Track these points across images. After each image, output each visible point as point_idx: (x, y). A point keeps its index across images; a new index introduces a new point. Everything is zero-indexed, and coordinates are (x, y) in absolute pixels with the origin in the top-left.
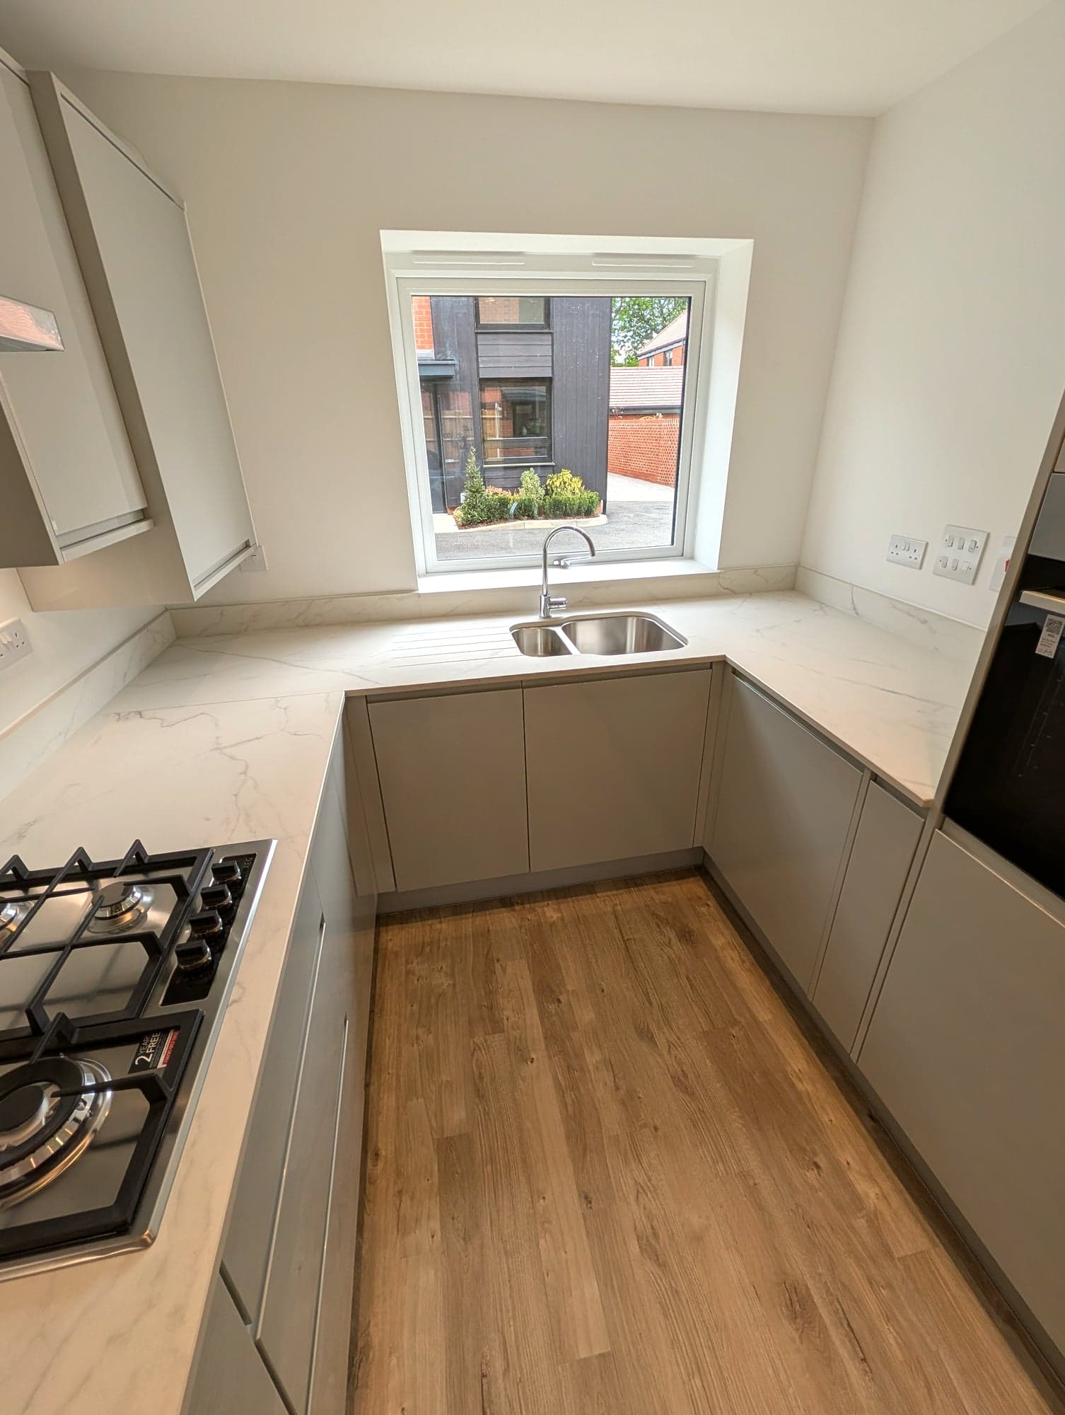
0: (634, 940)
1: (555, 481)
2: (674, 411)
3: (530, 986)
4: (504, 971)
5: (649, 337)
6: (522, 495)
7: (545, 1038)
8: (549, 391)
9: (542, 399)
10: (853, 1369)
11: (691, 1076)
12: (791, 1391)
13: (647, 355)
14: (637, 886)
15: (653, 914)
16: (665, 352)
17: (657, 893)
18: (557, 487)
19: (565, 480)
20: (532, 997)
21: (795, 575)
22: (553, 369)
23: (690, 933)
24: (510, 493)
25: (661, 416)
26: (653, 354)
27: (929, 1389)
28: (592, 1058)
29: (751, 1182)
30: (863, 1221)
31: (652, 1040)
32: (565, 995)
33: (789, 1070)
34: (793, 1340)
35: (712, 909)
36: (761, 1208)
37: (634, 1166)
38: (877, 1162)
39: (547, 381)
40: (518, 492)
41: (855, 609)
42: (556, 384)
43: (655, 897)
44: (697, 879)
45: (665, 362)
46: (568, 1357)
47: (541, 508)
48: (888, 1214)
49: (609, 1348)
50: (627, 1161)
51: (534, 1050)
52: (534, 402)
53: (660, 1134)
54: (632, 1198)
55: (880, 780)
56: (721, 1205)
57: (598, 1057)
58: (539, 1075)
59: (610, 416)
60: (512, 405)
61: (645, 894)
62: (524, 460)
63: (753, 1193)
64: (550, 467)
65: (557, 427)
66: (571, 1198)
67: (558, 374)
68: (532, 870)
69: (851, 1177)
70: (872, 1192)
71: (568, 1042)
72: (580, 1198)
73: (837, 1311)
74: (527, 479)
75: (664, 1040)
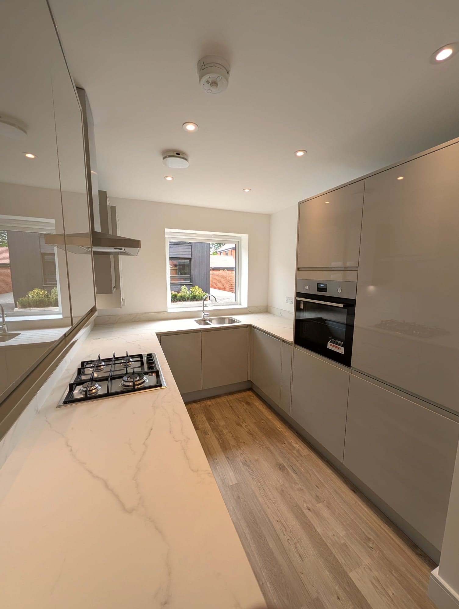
0: (234, 406)
1: (193, 289)
2: (233, 269)
3: (205, 419)
4: (197, 417)
5: (220, 246)
6: (181, 294)
7: (212, 429)
8: (190, 261)
9: (187, 264)
10: (294, 475)
11: (252, 431)
12: (280, 481)
13: (220, 252)
14: (233, 394)
15: (238, 400)
16: (226, 251)
17: (239, 395)
18: (194, 291)
19: (196, 289)
20: (207, 422)
21: (267, 308)
22: (191, 256)
23: (249, 403)
24: (177, 293)
25: (227, 270)
26: (222, 251)
27: (310, 475)
28: (225, 431)
30: (296, 451)
31: (241, 426)
32: (216, 420)
33: (277, 427)
34: (280, 473)
35: (255, 397)
36: (272, 452)
38: (298, 441)
39: (190, 259)
40: (180, 292)
41: (281, 315)
42: (193, 260)
44: (250, 391)
45: (227, 254)
46: (227, 486)
47: (188, 298)
48: (301, 449)
49: (237, 482)
50: (237, 449)
51: (209, 432)
52: (185, 265)
53: (245, 443)
54: (240, 456)
55: (284, 341)
56: (262, 454)
57: (227, 431)
58: (211, 437)
59: (210, 270)
60: (176, 266)
61: (235, 396)
62: (181, 283)
63: (269, 450)
64: (191, 285)
65: (193, 272)
66: (224, 458)
67: (193, 257)
68: (203, 389)
69: (292, 444)
70: (297, 446)
71: (218, 429)
72: (226, 458)
73: (290, 467)
74: (183, 288)
75: (243, 426)
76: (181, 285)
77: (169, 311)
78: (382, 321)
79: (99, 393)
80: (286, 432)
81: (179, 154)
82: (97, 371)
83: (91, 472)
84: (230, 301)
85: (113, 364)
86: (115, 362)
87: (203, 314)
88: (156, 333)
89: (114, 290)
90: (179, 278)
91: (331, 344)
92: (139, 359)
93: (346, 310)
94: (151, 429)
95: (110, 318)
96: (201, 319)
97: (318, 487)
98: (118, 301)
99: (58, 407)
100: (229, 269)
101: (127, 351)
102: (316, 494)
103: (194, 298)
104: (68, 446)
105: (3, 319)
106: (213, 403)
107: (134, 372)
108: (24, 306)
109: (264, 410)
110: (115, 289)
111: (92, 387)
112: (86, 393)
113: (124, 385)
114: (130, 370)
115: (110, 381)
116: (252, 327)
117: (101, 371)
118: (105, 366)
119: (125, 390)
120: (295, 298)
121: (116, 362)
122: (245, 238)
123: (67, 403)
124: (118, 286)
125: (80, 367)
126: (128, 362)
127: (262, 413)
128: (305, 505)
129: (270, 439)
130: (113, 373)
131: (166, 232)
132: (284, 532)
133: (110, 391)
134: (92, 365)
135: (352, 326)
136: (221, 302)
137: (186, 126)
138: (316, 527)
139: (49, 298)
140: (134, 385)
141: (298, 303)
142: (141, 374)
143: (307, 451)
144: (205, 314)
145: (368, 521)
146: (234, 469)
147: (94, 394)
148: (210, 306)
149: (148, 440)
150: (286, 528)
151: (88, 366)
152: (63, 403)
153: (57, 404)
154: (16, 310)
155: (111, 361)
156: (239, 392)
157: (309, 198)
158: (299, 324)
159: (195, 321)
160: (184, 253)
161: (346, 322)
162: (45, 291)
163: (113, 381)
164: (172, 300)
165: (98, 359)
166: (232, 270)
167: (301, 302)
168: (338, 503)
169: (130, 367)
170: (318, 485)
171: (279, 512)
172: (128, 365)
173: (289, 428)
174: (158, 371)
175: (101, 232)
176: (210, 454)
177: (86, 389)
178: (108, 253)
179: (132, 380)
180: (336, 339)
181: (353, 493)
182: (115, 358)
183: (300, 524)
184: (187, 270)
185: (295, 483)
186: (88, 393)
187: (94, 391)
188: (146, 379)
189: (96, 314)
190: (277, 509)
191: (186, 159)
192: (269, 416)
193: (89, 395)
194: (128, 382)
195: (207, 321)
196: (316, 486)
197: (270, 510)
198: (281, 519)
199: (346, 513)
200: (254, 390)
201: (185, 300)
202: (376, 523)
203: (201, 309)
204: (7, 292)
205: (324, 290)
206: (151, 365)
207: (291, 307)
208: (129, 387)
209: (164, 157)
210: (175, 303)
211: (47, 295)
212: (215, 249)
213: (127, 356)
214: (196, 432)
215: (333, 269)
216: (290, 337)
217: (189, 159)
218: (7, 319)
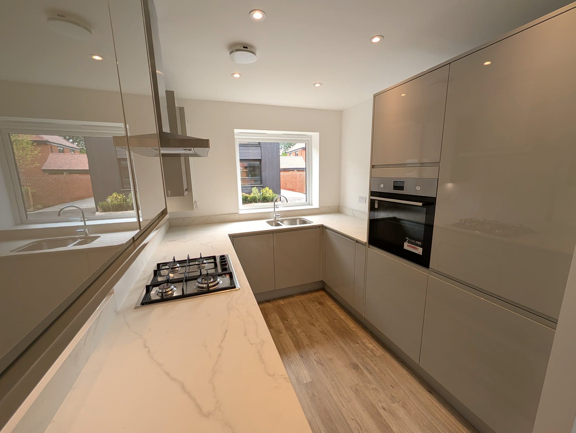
0: (307, 306)
1: (264, 191)
3: (278, 318)
4: (271, 316)
5: (290, 147)
6: (252, 195)
7: (285, 328)
8: (260, 163)
9: (258, 166)
10: (368, 375)
11: (325, 331)
12: (355, 381)
13: (290, 153)
14: (305, 294)
15: (311, 300)
16: (295, 152)
18: (264, 193)
19: (267, 190)
20: (280, 321)
21: (339, 209)
22: (261, 157)
23: (322, 303)
24: (248, 194)
25: (296, 171)
26: (292, 152)
27: (385, 375)
28: (299, 331)
29: (342, 348)
30: (370, 351)
31: (314, 325)
32: (289, 319)
33: (350, 327)
34: (354, 373)
35: (327, 297)
36: (345, 352)
37: (313, 349)
38: (372, 341)
39: (260, 160)
41: (354, 215)
42: (262, 161)
43: (311, 296)
44: (323, 291)
45: (296, 155)
46: (302, 383)
47: (259, 199)
48: (375, 349)
49: (311, 380)
50: (311, 349)
51: (283, 331)
52: (255, 166)
53: (319, 342)
54: (313, 355)
55: (357, 241)
56: (336, 353)
57: (300, 330)
58: (285, 336)
59: (280, 171)
60: (246, 167)
61: (308, 296)
62: (252, 184)
63: (343, 350)
64: (261, 186)
65: (263, 174)
66: (298, 357)
67: (263, 158)
68: (276, 289)
69: (366, 344)
70: (371, 346)
71: (291, 328)
72: (300, 356)
73: (364, 366)
74: (254, 190)
75: (317, 325)
76: (251, 186)
77: (241, 212)
78: (461, 220)
79: (175, 295)
80: (360, 332)
81: (247, 48)
82: (172, 272)
83: (168, 374)
84: (301, 202)
85: (188, 266)
86: (189, 264)
87: (274, 215)
88: (228, 235)
89: (186, 193)
90: (250, 179)
91: (408, 245)
92: (212, 260)
93: (426, 208)
94: (226, 332)
95: (184, 220)
96: (272, 220)
97: (393, 387)
98: (191, 204)
99: (136, 308)
100: (299, 170)
101: (201, 253)
102: (391, 394)
103: (265, 200)
104: (146, 347)
105: (85, 223)
106: (286, 303)
107: (208, 274)
108: (105, 210)
109: (337, 310)
110: (187, 191)
111: (167, 288)
112: (162, 295)
113: (199, 287)
114: (204, 272)
115: (185, 283)
116: (324, 228)
117: (176, 272)
118: (180, 268)
119: (200, 292)
120: (369, 197)
121: (191, 264)
122: (315, 136)
123: (145, 304)
124: (189, 189)
125: (156, 269)
126: (202, 264)
127: (335, 313)
128: (380, 405)
129: (344, 339)
130: (187, 274)
131: (236, 133)
132: (360, 430)
133: (185, 293)
134: (167, 267)
135: (432, 226)
136: (291, 202)
137: (253, 14)
138: (392, 427)
139: (127, 202)
140: (208, 287)
141: (372, 203)
142: (215, 276)
143: (381, 351)
144: (277, 215)
145: (445, 423)
146: (308, 367)
147: (170, 296)
148: (281, 207)
149: (223, 342)
150: (361, 427)
151: (163, 268)
152: (141, 305)
153: (136, 305)
154: (97, 213)
155: (186, 263)
156: (311, 292)
157: (385, 90)
158: (373, 224)
159: (267, 222)
160: (254, 154)
161: (424, 222)
162: (123, 195)
163: (188, 282)
164: (243, 202)
165: (173, 261)
166: (303, 171)
167: (376, 201)
168: (414, 404)
169: (205, 269)
170: (393, 386)
171: (354, 411)
172: (202, 267)
173: (362, 328)
174: (232, 272)
175: (169, 132)
176: (284, 352)
177: (162, 291)
178: (178, 155)
179: (206, 282)
180: (413, 240)
181: (430, 394)
182: (189, 260)
183: (375, 423)
184: (257, 171)
185: (370, 383)
186: (164, 294)
187: (170, 292)
188: (220, 281)
189: (167, 217)
190: (352, 408)
191: (253, 53)
192: (343, 316)
193: (165, 296)
194: (202, 283)
195: (279, 222)
196: (391, 386)
197: (344, 408)
198: (356, 418)
199: (423, 414)
200: (326, 291)
201: (256, 202)
202: (454, 425)
203: (272, 210)
204: (89, 197)
205: (402, 188)
206: (225, 266)
207: (365, 207)
208: (203, 288)
209: (231, 51)
210: (246, 205)
211: (125, 199)
212: (285, 149)
213: (201, 258)
214: (270, 331)
215: (408, 165)
216: (364, 237)
217: (257, 54)
218: (88, 223)
